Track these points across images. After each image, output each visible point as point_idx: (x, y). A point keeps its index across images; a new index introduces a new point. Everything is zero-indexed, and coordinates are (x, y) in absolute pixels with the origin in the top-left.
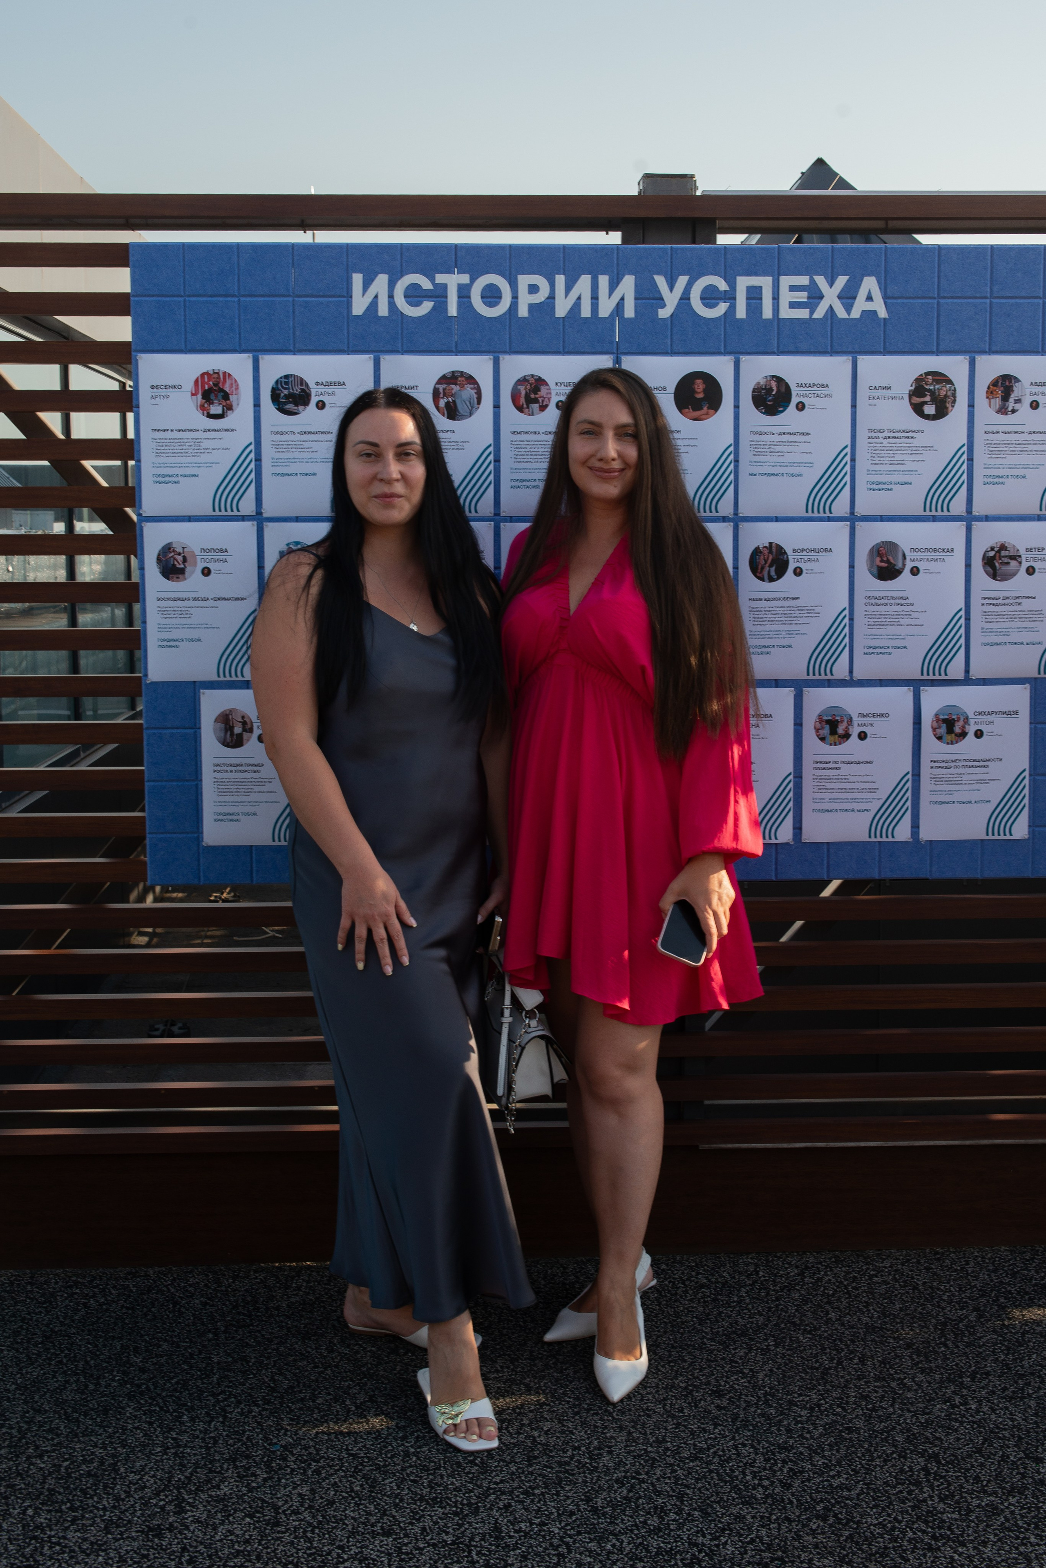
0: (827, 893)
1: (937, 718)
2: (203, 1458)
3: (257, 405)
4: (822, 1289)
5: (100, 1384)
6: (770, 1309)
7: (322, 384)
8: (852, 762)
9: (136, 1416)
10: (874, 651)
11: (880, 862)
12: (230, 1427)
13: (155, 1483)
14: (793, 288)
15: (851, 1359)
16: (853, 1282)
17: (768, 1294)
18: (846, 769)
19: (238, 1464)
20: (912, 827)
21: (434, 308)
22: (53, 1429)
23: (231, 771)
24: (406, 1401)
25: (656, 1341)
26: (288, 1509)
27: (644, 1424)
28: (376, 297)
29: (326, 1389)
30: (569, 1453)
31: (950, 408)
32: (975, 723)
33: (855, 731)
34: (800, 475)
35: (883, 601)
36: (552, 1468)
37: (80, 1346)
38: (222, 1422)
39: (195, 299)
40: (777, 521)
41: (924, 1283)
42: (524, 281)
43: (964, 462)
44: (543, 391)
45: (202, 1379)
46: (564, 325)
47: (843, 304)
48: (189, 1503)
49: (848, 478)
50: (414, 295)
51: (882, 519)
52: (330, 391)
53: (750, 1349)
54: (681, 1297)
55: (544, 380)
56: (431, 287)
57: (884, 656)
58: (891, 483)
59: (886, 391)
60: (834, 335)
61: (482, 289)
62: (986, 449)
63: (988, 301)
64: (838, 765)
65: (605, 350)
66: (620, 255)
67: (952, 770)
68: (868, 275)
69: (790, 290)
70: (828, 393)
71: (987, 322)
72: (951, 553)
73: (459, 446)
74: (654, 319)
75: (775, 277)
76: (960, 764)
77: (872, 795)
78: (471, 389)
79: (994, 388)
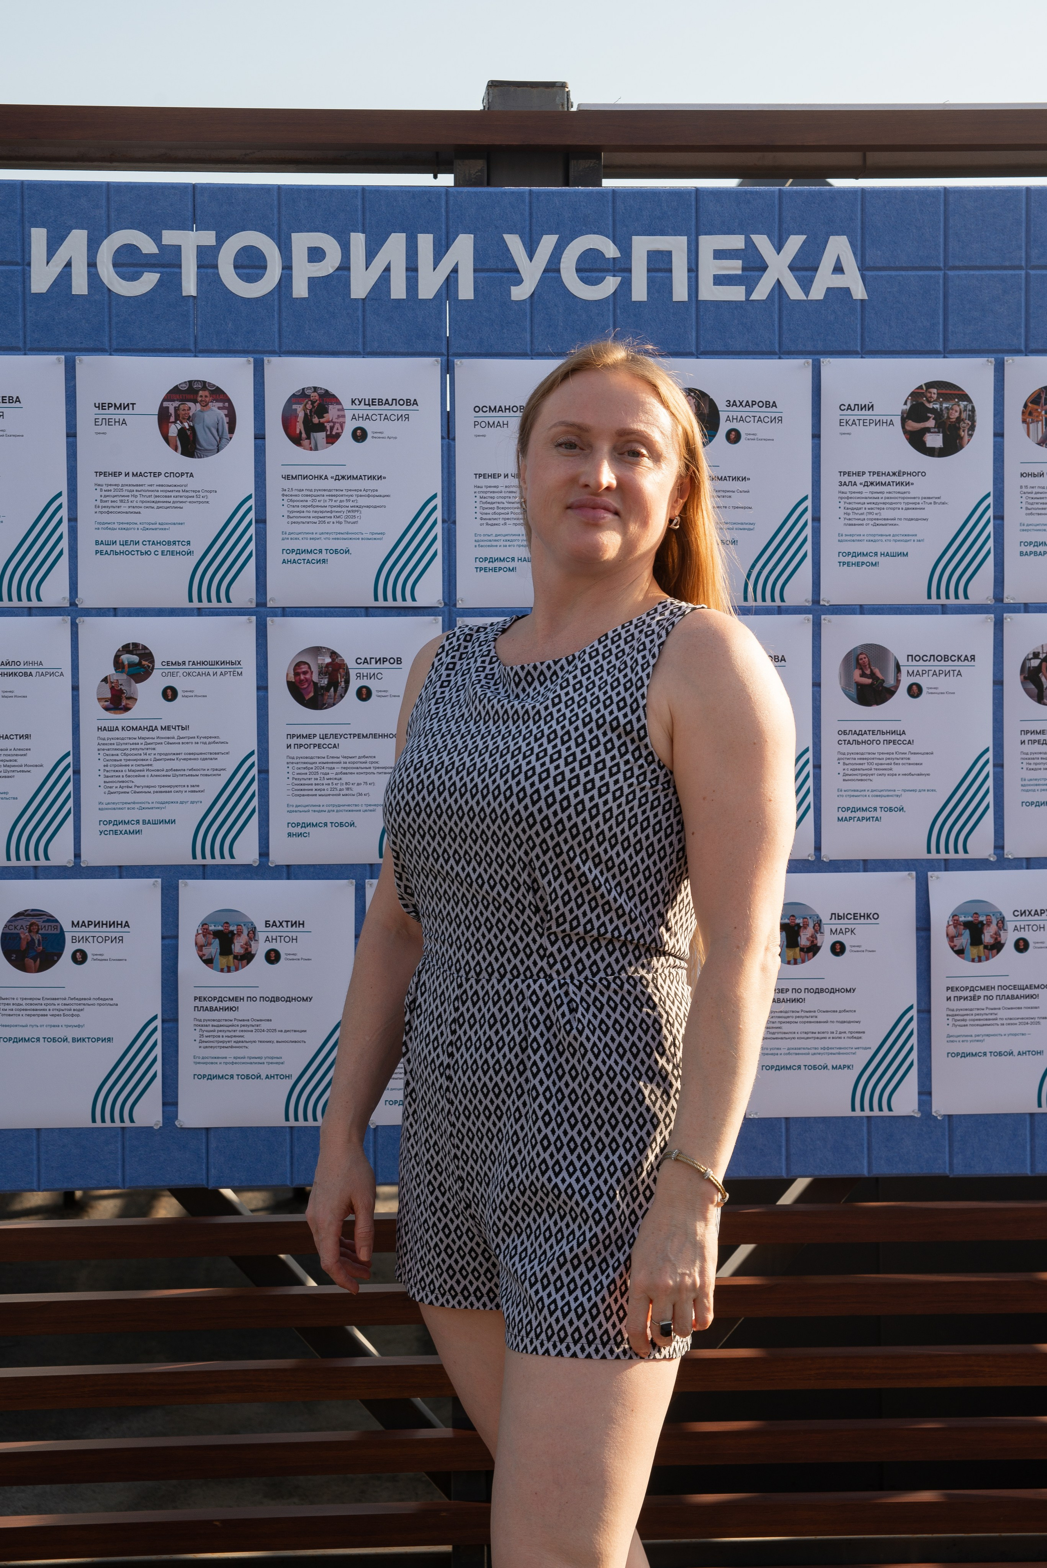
0: (788, 1198)
1: (955, 920)
8: (823, 991)
10: (853, 815)
11: (869, 1149)
14: (719, 254)
18: (812, 1002)
20: (920, 1093)
21: (160, 282)
28: (69, 265)
31: (966, 438)
32: (1016, 929)
33: (826, 941)
34: (734, 542)
35: (865, 738)
42: (301, 242)
43: (988, 522)
44: (333, 412)
46: (364, 311)
47: (796, 278)
49: (808, 547)
50: (129, 262)
51: (862, 610)
55: (333, 396)
56: (154, 249)
57: (870, 823)
58: (876, 554)
59: (867, 412)
60: (785, 327)
61: (237, 255)
62: (1024, 500)
63: (1023, 272)
64: (802, 995)
65: (428, 350)
66: (451, 202)
67: (981, 1003)
68: (837, 234)
69: (715, 258)
70: (777, 415)
71: (1023, 304)
72: (972, 663)
73: (200, 497)
74: (506, 301)
75: (693, 237)
76: (994, 993)
77: (855, 1043)
78: (219, 408)
79: (1035, 407)
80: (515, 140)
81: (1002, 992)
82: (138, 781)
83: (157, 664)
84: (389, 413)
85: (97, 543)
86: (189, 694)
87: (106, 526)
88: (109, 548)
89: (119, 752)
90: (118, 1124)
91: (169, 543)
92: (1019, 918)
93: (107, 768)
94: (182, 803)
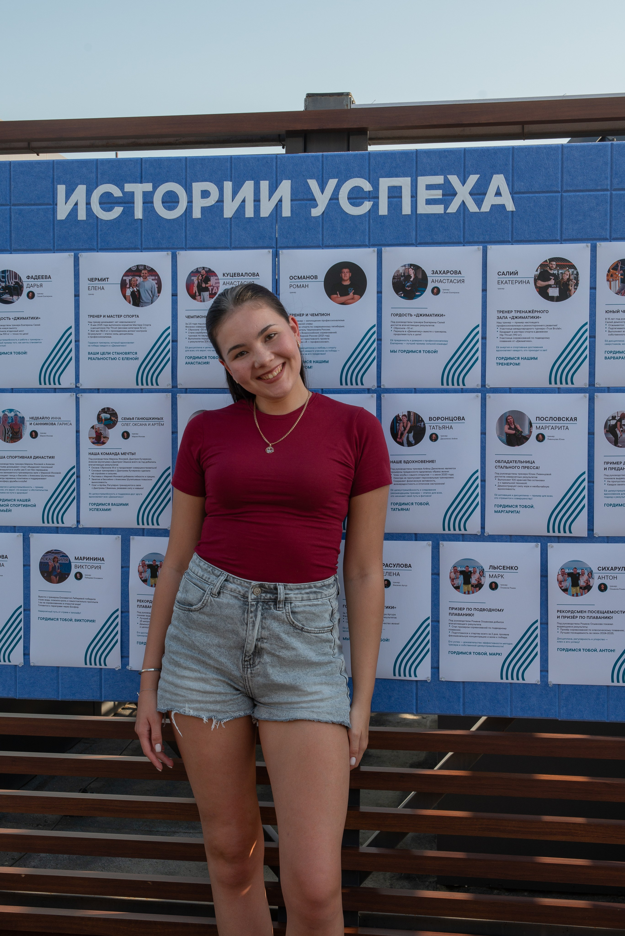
1: (562, 572)
7: (32, 277)
8: (484, 610)
10: (504, 509)
11: (512, 702)
14: (429, 187)
18: (478, 616)
20: (541, 671)
21: (123, 212)
28: (76, 204)
31: (573, 290)
32: (599, 578)
34: (436, 352)
35: (511, 465)
40: (415, 392)
42: (198, 187)
43: (586, 339)
44: (213, 280)
46: (231, 224)
47: (472, 198)
49: (479, 354)
50: (107, 202)
51: (510, 390)
52: (39, 283)
55: (213, 272)
56: (121, 195)
57: (514, 514)
58: (518, 358)
59: (514, 276)
60: (466, 227)
61: (163, 196)
62: (607, 326)
63: (609, 193)
64: (472, 612)
65: (265, 245)
66: (279, 163)
67: (578, 621)
68: (498, 173)
69: (427, 189)
70: (461, 278)
71: (609, 211)
72: (575, 422)
73: (142, 328)
74: (308, 217)
75: (414, 177)
76: (585, 615)
77: (503, 641)
78: (153, 280)
79: (615, 272)
80: (315, 126)
81: (590, 615)
82: (109, 482)
83: (119, 419)
85: (89, 353)
86: (136, 435)
87: (94, 344)
88: (95, 356)
89: (99, 466)
90: (98, 666)
91: (126, 353)
92: (601, 571)
93: (93, 475)
94: (132, 494)
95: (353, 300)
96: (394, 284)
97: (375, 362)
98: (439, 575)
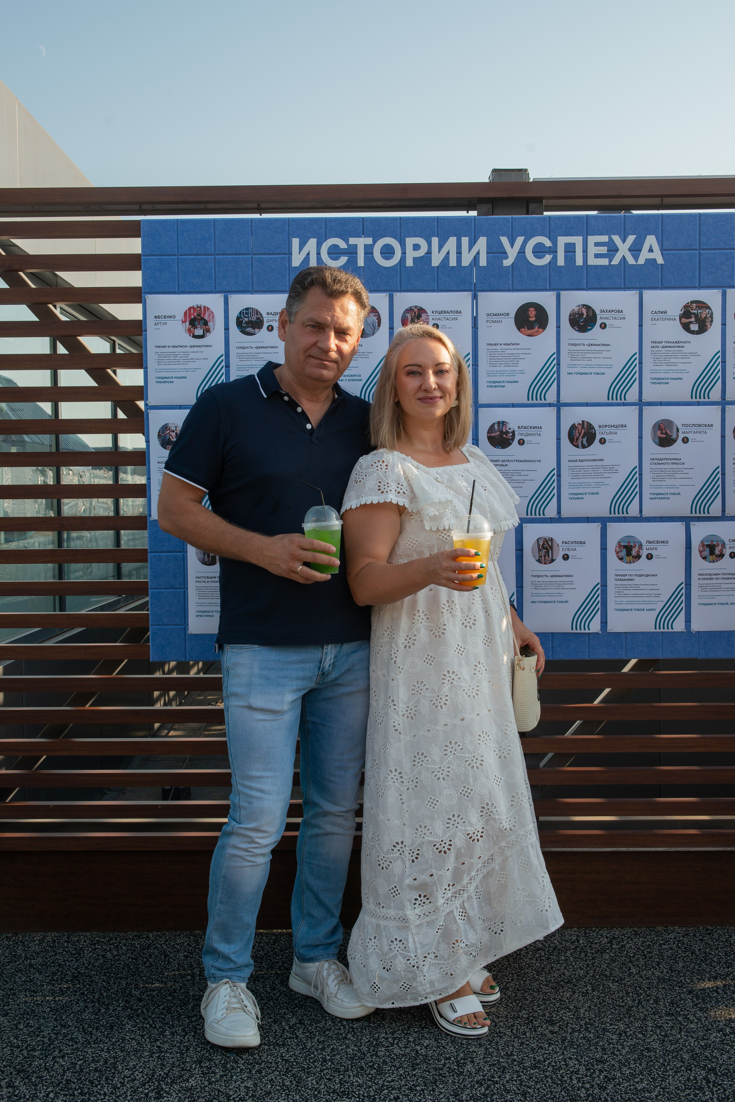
0: (626, 669)
1: (703, 544)
2: (178, 1060)
3: (227, 329)
4: (625, 952)
5: (109, 1009)
6: (588, 965)
7: (271, 314)
8: (642, 575)
9: (132, 1031)
10: (657, 496)
11: (663, 647)
12: (199, 1039)
13: (143, 1077)
14: (597, 244)
15: (648, 1001)
16: (648, 948)
17: (586, 955)
18: (638, 580)
19: (203, 1064)
20: (686, 622)
21: (348, 261)
22: (73, 1038)
23: (208, 582)
24: (326, 1024)
25: (506, 985)
26: (237, 1097)
27: (497, 1043)
28: (308, 254)
29: (269, 1014)
30: (443, 1062)
31: (709, 326)
32: (730, 548)
33: (644, 553)
34: (603, 374)
35: (663, 462)
36: (430, 1072)
37: (97, 983)
38: (193, 1036)
39: (185, 257)
40: (587, 406)
41: (700, 950)
42: (410, 242)
43: (719, 364)
44: (424, 316)
45: (181, 1006)
46: (438, 272)
47: (632, 254)
48: (165, 1091)
49: (637, 375)
50: (335, 252)
51: (661, 404)
53: (574, 992)
54: (524, 956)
55: (424, 310)
56: (346, 247)
57: (665, 500)
58: (668, 379)
59: (664, 315)
60: (627, 276)
61: (382, 248)
62: (734, 354)
64: (633, 577)
65: (466, 289)
66: (477, 223)
67: (714, 581)
68: (650, 234)
69: (595, 246)
70: (623, 316)
72: (711, 428)
73: (365, 355)
74: (501, 267)
75: (585, 236)
76: (720, 577)
77: (657, 599)
78: (374, 316)
80: (505, 195)
81: (723, 576)
84: (448, 317)
91: (351, 376)
92: (731, 543)
95: (538, 333)
96: (570, 320)
97: (556, 382)
98: (606, 549)
